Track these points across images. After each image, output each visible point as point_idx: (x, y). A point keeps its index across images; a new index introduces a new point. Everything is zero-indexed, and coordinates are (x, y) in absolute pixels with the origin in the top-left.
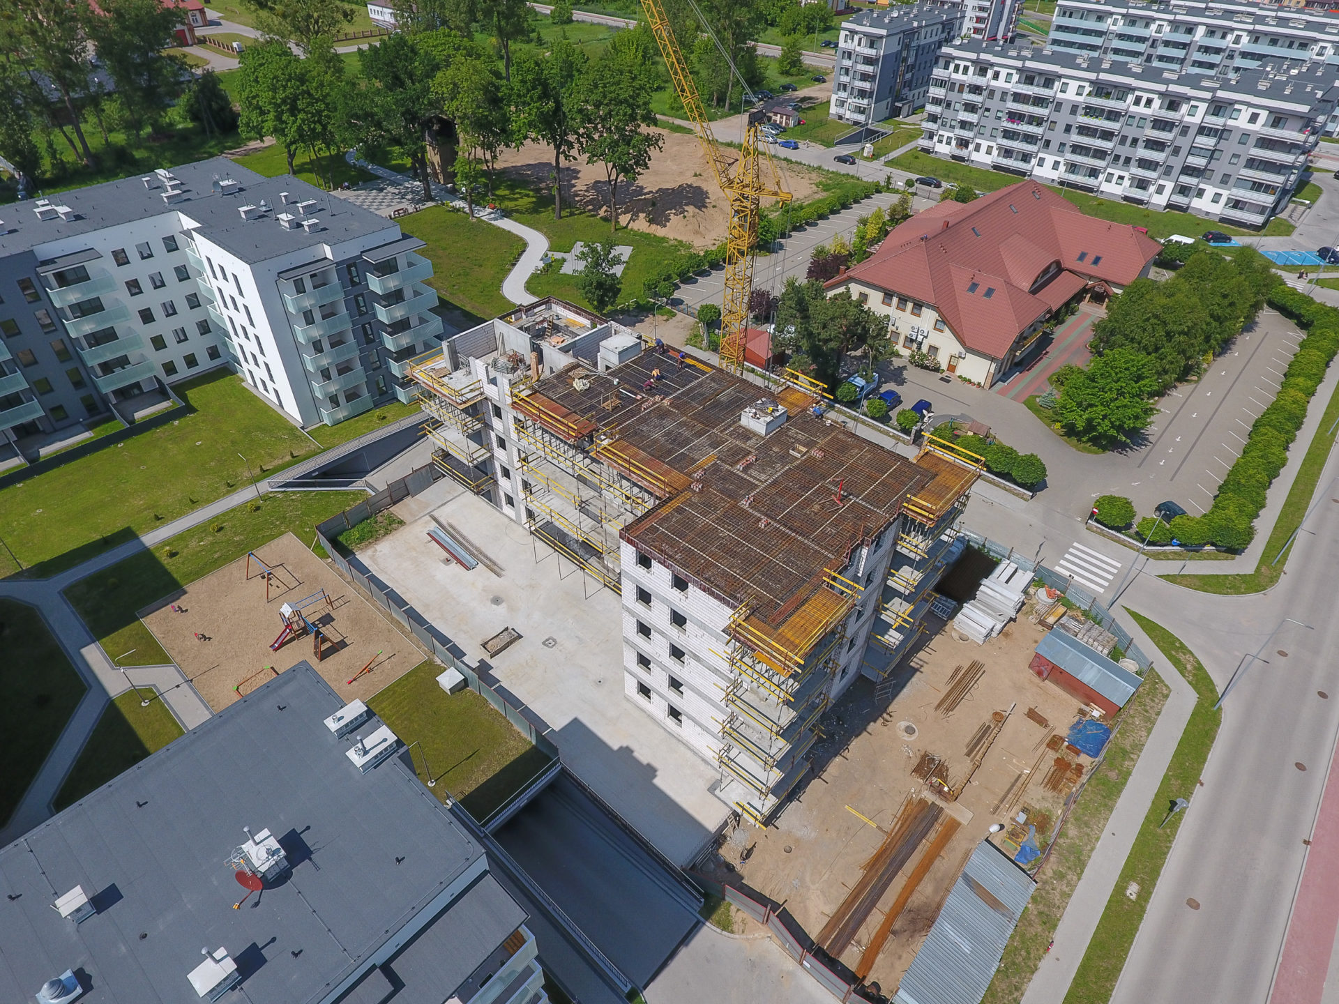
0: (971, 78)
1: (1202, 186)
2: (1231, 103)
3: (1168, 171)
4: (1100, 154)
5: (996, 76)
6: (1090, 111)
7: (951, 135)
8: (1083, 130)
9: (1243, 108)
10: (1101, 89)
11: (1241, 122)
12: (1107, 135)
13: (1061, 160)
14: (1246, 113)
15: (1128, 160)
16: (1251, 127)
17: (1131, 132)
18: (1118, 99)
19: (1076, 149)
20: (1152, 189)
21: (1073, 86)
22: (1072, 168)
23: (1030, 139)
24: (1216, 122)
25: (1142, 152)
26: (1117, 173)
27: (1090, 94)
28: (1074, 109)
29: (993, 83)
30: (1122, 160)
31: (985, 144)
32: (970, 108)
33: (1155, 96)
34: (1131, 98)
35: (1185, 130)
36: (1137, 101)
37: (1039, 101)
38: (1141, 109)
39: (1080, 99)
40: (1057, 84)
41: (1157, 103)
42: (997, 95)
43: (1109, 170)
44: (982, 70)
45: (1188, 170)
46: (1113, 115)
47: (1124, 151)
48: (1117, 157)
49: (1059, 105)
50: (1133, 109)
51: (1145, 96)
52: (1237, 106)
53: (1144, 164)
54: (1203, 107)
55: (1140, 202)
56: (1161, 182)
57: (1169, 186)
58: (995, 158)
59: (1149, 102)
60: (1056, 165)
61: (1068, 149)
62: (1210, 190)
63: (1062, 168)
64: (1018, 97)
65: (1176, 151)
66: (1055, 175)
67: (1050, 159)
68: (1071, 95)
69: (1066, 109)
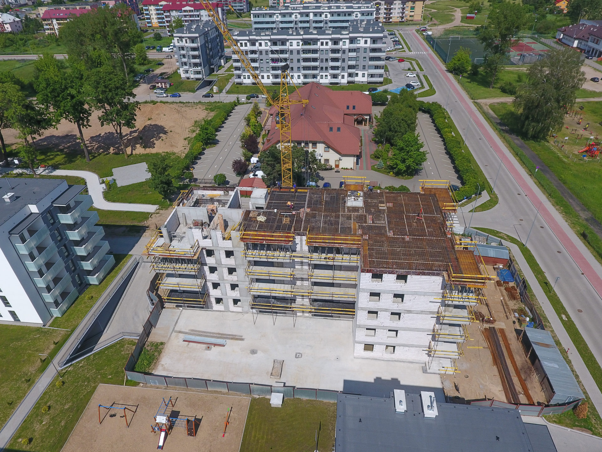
0: (249, 47)
1: (356, 72)
2: (356, 38)
3: (343, 69)
4: (315, 68)
5: (260, 45)
6: (305, 51)
7: (249, 74)
8: (305, 60)
9: (361, 39)
10: (306, 42)
11: (362, 44)
12: (315, 60)
13: (300, 74)
14: (362, 41)
15: (326, 68)
16: (366, 45)
17: (324, 57)
18: (313, 45)
19: (305, 68)
20: (340, 77)
21: (295, 42)
22: (305, 76)
24: (353, 46)
25: (332, 64)
26: (324, 74)
27: (302, 45)
28: (298, 52)
29: (260, 48)
30: (324, 68)
31: (265, 75)
32: (254, 60)
33: (329, 41)
34: (319, 43)
35: (344, 52)
36: (322, 44)
37: (282, 52)
38: (324, 47)
39: (299, 47)
40: (287, 43)
41: (330, 43)
42: (264, 53)
43: (321, 74)
44: (253, 43)
45: (350, 67)
46: (315, 51)
47: (324, 65)
48: (322, 68)
49: (291, 52)
51: (325, 41)
52: (358, 39)
53: (333, 68)
54: (347, 41)
55: (337, 83)
56: (342, 74)
57: (346, 75)
58: (271, 80)
59: (327, 43)
60: (299, 77)
61: (301, 69)
62: (360, 73)
63: (302, 77)
64: (273, 52)
65: (344, 60)
66: (300, 81)
67: (295, 75)
68: (295, 47)
69: (295, 53)
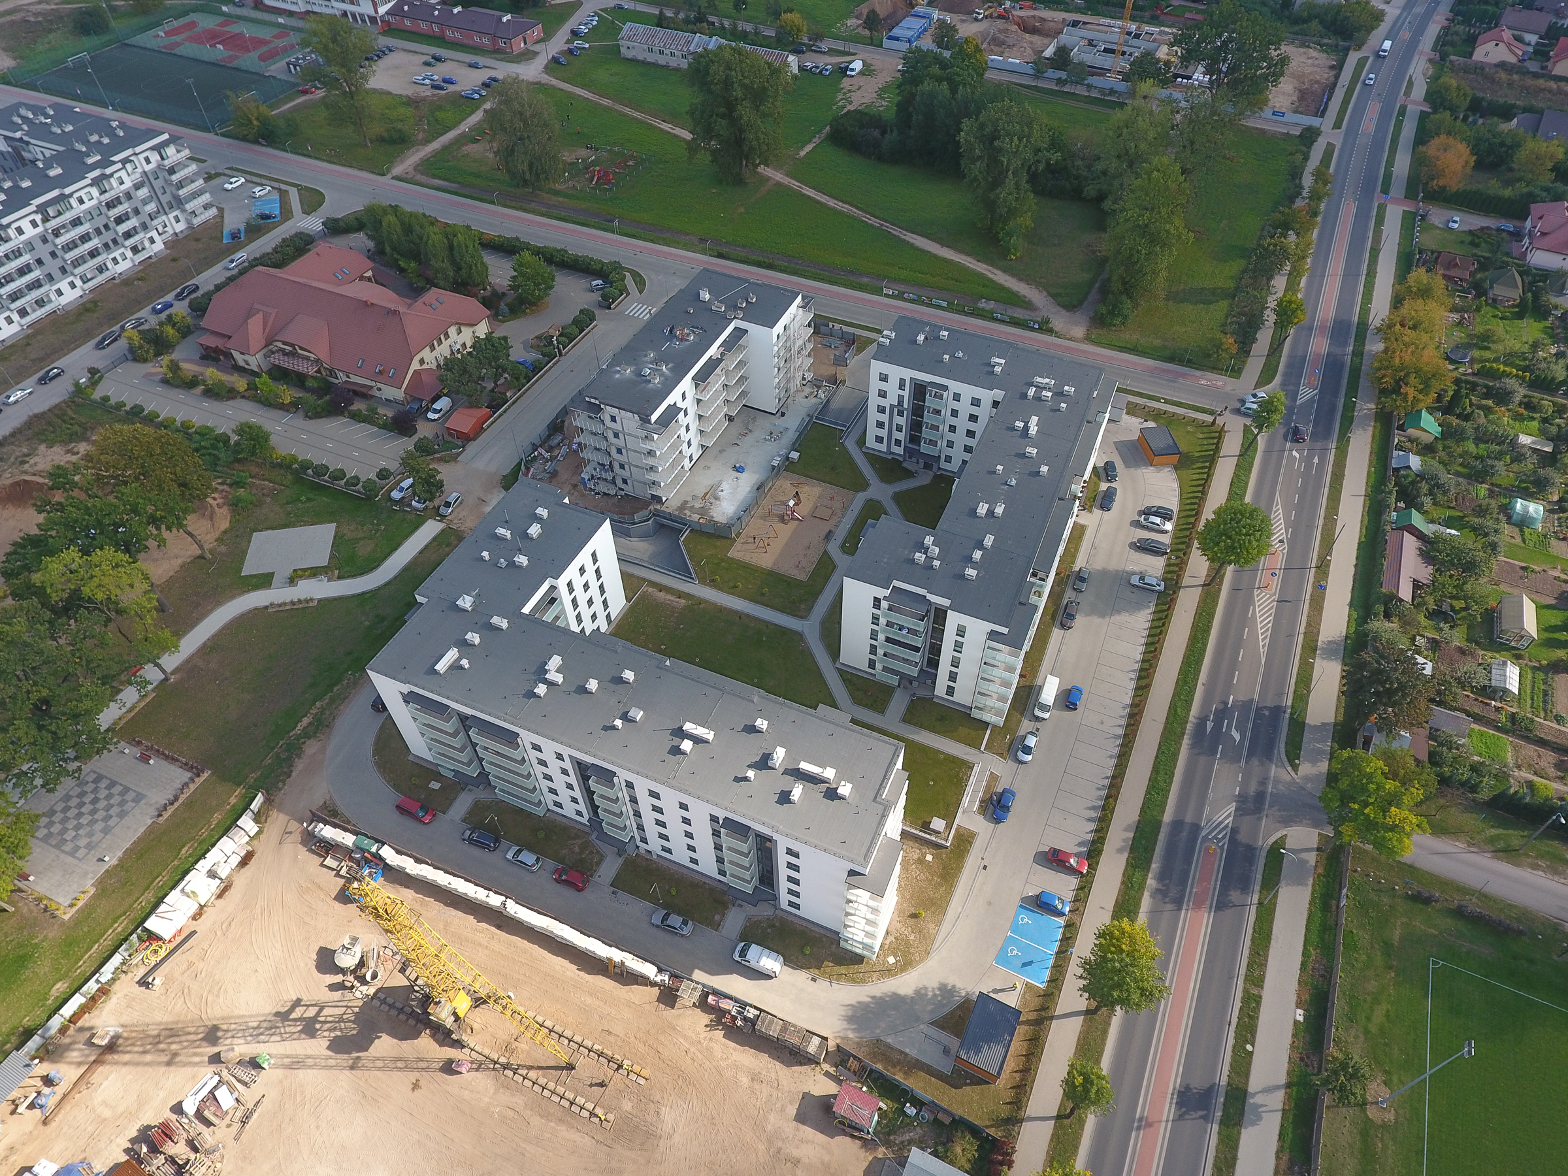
3: (145, 227)
6: (57, 231)
8: (67, 247)
11: (141, 167)
12: (85, 238)
13: (72, 279)
15: (116, 241)
16: (152, 166)
18: (65, 210)
19: (76, 263)
20: (147, 245)
21: (25, 224)
22: (85, 278)
23: (37, 284)
25: (118, 230)
26: (116, 254)
27: (43, 221)
28: (44, 239)
30: (111, 244)
33: (89, 189)
34: (74, 203)
35: (128, 196)
36: (81, 201)
38: (88, 204)
39: (40, 229)
41: (94, 192)
43: (110, 257)
47: (107, 237)
48: (107, 246)
49: (30, 246)
50: (84, 207)
51: (82, 193)
53: (128, 235)
55: (150, 258)
56: (148, 235)
57: (154, 234)
58: (19, 323)
59: (89, 196)
60: (73, 285)
61: (69, 268)
62: (169, 218)
63: (79, 283)
65: (137, 212)
66: (77, 293)
67: (64, 285)
68: (30, 232)
69: (37, 244)
